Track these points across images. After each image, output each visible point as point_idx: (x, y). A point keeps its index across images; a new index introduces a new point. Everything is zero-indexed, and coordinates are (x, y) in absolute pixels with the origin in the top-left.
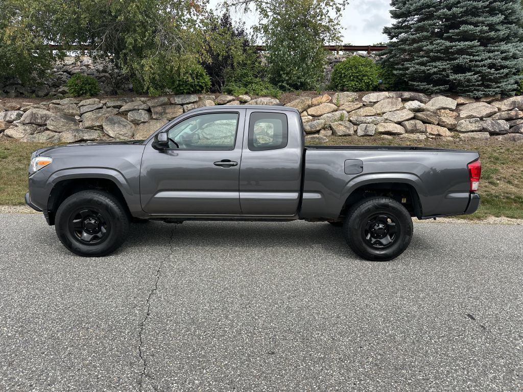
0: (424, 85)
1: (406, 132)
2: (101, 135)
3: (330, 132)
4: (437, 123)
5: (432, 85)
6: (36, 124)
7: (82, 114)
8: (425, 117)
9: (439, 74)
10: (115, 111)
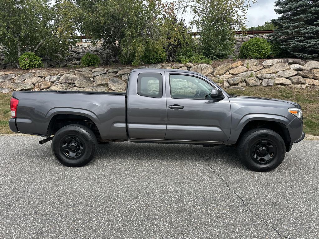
0: (301, 54)
1: (293, 83)
2: (107, 89)
3: (245, 84)
4: (312, 77)
5: (307, 54)
6: (68, 83)
7: (94, 77)
8: (304, 74)
9: (312, 47)
10: (114, 75)
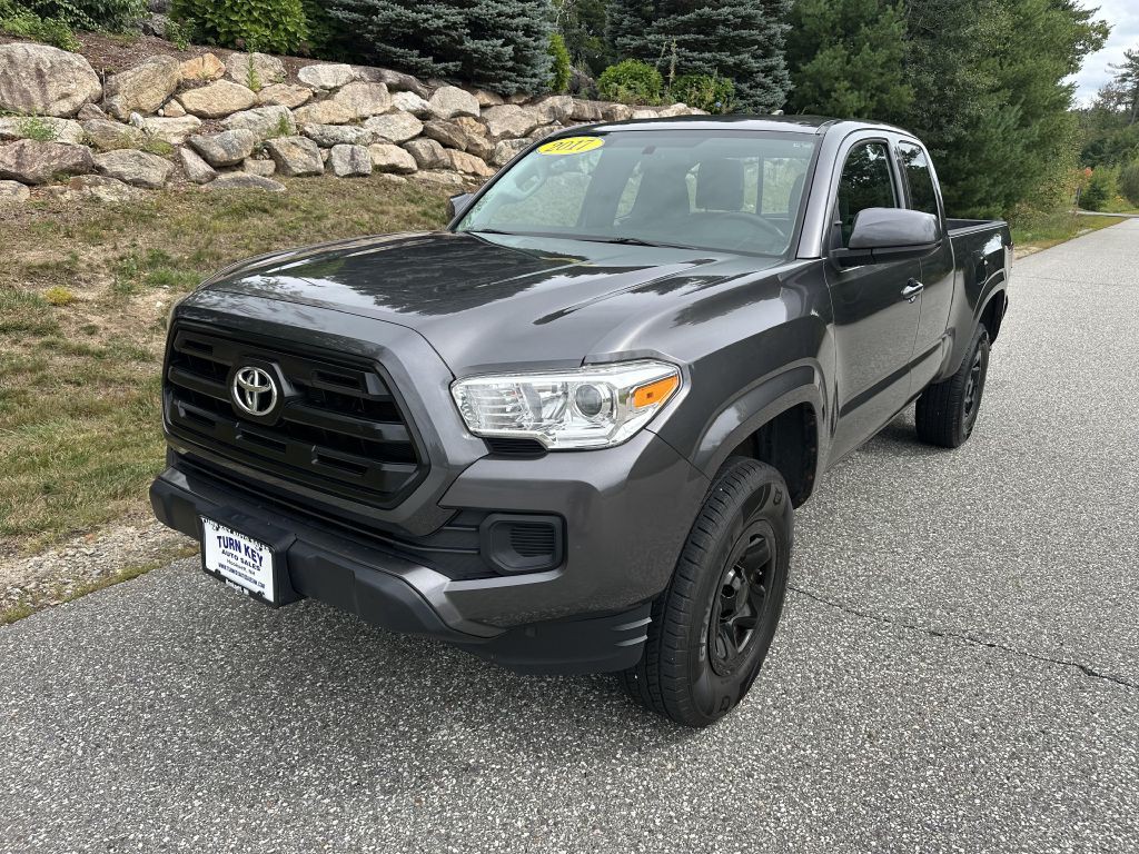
0: (414, 57)
1: (420, 166)
3: (270, 166)
4: (464, 146)
5: (431, 58)
8: (446, 133)
